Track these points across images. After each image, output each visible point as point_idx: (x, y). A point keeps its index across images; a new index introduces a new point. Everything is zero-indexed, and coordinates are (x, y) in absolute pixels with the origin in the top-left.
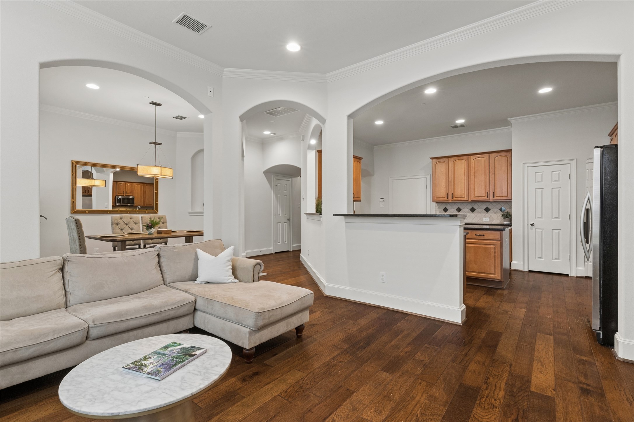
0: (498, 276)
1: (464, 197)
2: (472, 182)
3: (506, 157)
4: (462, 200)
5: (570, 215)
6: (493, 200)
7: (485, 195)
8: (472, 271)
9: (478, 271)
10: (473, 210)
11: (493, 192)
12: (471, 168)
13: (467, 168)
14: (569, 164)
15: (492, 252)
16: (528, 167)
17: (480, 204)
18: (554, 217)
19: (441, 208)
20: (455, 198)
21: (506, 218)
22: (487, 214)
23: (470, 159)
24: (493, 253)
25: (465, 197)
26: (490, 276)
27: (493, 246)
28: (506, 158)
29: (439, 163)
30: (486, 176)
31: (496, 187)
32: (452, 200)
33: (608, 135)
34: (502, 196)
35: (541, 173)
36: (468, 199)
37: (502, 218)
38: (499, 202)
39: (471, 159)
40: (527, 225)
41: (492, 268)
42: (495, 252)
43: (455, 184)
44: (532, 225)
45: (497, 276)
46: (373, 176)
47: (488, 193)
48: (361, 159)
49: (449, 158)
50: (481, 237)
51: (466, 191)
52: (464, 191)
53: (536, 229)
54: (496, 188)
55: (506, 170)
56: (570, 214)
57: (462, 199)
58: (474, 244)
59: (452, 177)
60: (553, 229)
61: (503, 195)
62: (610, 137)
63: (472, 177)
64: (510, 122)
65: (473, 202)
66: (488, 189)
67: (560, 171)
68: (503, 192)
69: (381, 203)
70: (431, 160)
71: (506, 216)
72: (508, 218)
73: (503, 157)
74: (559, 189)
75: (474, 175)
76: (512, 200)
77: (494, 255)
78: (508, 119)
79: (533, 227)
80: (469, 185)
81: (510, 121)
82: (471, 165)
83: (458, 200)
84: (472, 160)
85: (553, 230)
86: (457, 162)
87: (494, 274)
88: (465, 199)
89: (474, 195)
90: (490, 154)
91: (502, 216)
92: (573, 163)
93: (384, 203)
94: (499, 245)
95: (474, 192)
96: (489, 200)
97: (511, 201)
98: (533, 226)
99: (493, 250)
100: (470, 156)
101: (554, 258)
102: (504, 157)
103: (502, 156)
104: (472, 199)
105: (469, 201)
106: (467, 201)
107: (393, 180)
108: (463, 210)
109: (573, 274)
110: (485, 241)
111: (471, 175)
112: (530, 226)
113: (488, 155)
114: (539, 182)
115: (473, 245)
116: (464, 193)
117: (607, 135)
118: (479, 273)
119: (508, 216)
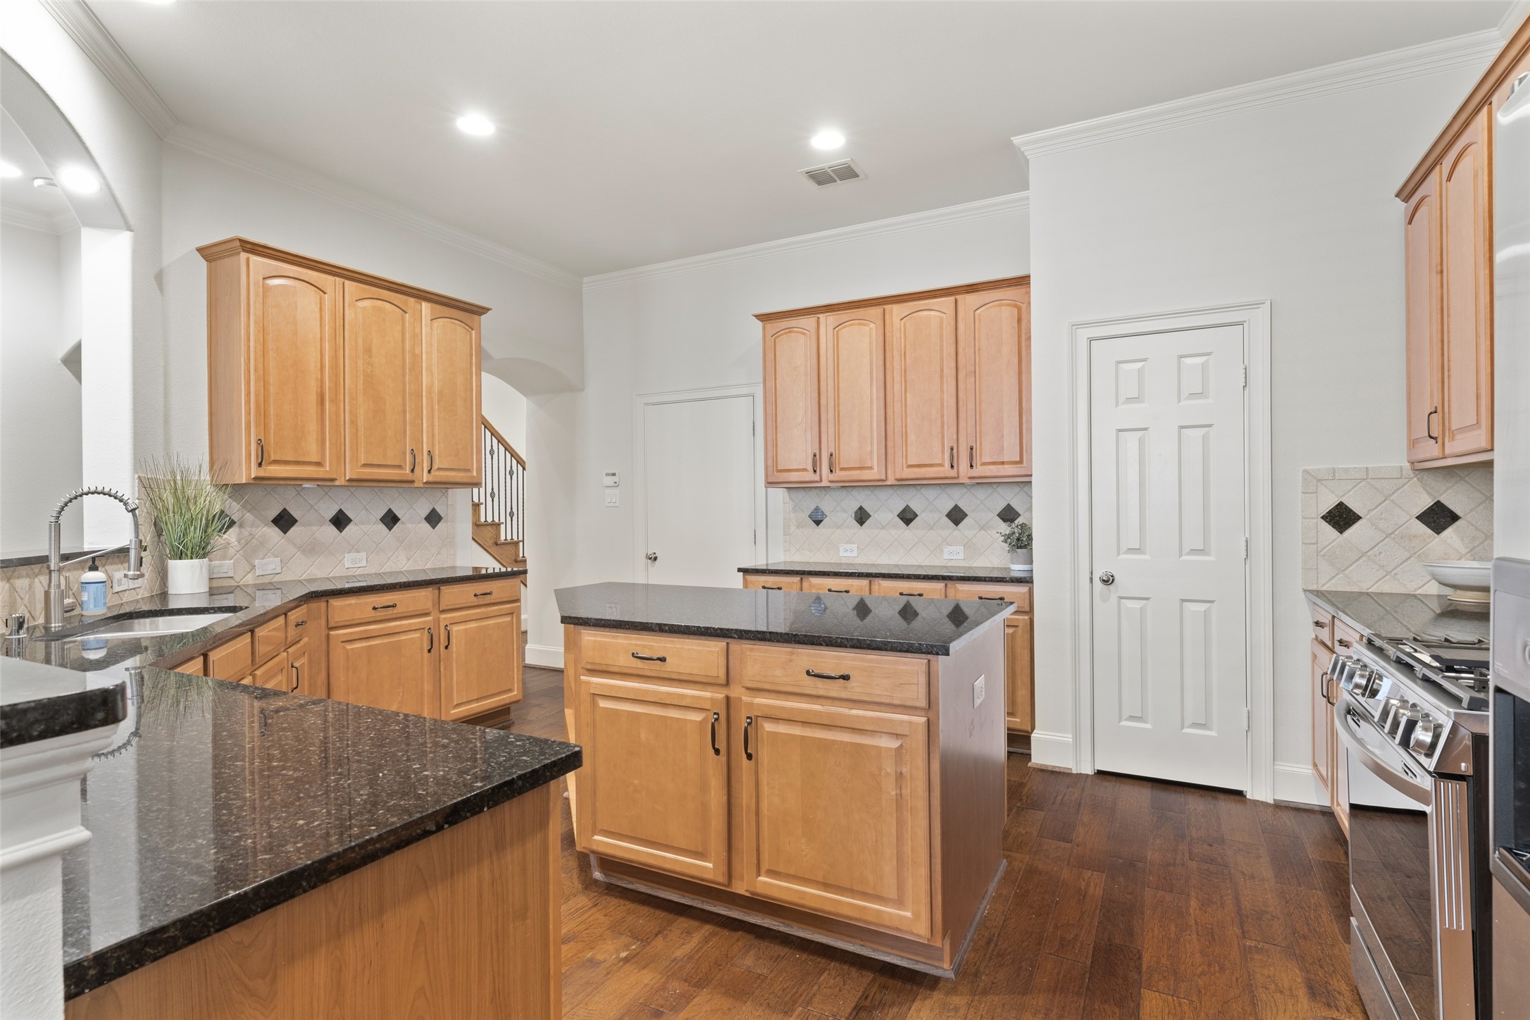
0: (917, 916)
1: (871, 468)
2: (898, 407)
3: (1016, 306)
4: (864, 478)
5: (1247, 542)
6: (970, 478)
7: (943, 459)
8: (792, 872)
9: (820, 879)
10: (907, 517)
11: (972, 449)
12: (896, 353)
13: (881, 351)
14: (1241, 323)
15: (888, 774)
16: (1091, 340)
17: (931, 493)
18: (1186, 548)
19: (803, 511)
20: (842, 469)
21: (1018, 550)
22: (956, 533)
23: (892, 317)
24: (892, 779)
25: (875, 468)
26: (878, 911)
27: (895, 744)
28: (1015, 311)
29: (784, 336)
30: (945, 385)
31: (980, 424)
32: (832, 477)
33: (1396, 196)
34: (1003, 463)
35: (1140, 365)
36: (886, 477)
37: (1006, 546)
38: (995, 486)
39: (894, 319)
40: (1088, 580)
41: (889, 868)
42: (900, 776)
43: (839, 415)
44: (1108, 581)
45: (908, 914)
46: (583, 390)
47: (955, 450)
48: (480, 314)
49: (820, 316)
50: (834, 689)
51: (878, 443)
52: (872, 444)
53: (1121, 598)
54: (980, 429)
55: (1016, 360)
56: (1247, 535)
57: (866, 475)
58: (804, 723)
59: (829, 387)
60: (1183, 601)
61: (1005, 460)
62: (1404, 205)
63: (897, 387)
64: (1023, 153)
65: (903, 484)
66: (955, 436)
67: (1209, 354)
68: (1006, 445)
69: (608, 491)
70: (760, 324)
71: (1018, 539)
72: (1024, 550)
73: (1003, 308)
74: (1205, 430)
75: (906, 381)
76: (1034, 479)
77: (894, 793)
78: (1017, 140)
79: (1110, 591)
80: (888, 421)
81: (1022, 149)
82: (894, 339)
83: (852, 478)
84: (896, 320)
85: (1185, 603)
86: (847, 329)
87: (899, 902)
88: (875, 473)
89: (906, 459)
90: (959, 297)
91: (1007, 538)
92: (1259, 320)
93: (616, 491)
94: (921, 735)
95: (906, 446)
96: (958, 478)
97: (1031, 482)
98: (1112, 587)
99: (889, 767)
100: (890, 306)
101: (1188, 721)
102: (1009, 305)
103: (1002, 305)
104: (898, 476)
105: (889, 483)
106: (883, 480)
107: (647, 404)
108: (876, 515)
109: (1259, 792)
110: (854, 712)
111: (895, 379)
112: (1098, 585)
113: (952, 299)
114: (1130, 400)
115: (797, 731)
116: (871, 452)
117: (1393, 196)
118: (826, 886)
119: (1021, 542)
